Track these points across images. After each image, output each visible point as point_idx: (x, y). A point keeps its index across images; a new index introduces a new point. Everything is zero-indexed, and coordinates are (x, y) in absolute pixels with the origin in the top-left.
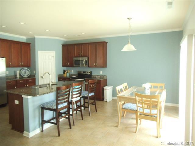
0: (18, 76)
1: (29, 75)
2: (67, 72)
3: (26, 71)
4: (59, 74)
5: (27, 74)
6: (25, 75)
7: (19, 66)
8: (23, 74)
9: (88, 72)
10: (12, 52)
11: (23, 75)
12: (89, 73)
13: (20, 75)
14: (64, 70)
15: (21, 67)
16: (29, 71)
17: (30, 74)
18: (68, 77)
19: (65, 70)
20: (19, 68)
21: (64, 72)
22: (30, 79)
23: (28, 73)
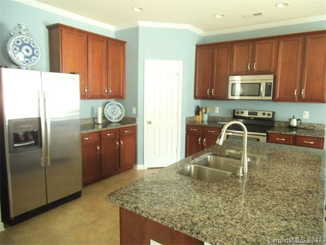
0: (100, 121)
1: (122, 117)
2: (204, 111)
3: (114, 108)
4: (188, 116)
5: (117, 116)
6: (114, 117)
7: (102, 97)
8: (110, 115)
9: (264, 114)
10: (90, 61)
11: (110, 118)
12: (269, 115)
13: (104, 117)
14: (198, 107)
15: (108, 98)
16: (121, 108)
17: (123, 115)
18: (206, 123)
19: (200, 107)
20: (102, 101)
21: (198, 111)
22: (127, 128)
23: (120, 112)
